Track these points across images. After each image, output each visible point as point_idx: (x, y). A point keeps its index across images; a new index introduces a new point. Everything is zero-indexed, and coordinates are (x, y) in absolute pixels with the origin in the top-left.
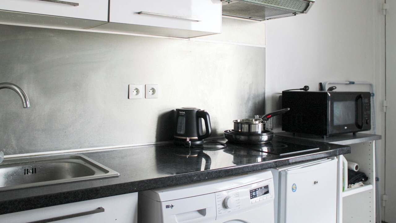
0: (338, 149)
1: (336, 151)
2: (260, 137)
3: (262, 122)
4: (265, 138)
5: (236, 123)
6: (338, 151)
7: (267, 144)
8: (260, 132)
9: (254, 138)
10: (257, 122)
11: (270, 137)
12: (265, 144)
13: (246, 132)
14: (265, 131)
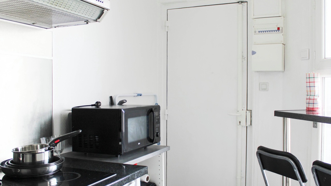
0: (136, 172)
1: (134, 175)
2: (47, 168)
3: (49, 149)
4: (53, 168)
5: (17, 153)
6: (136, 175)
7: (57, 174)
8: (46, 162)
9: (40, 170)
10: (43, 150)
11: (59, 166)
12: (53, 174)
13: (30, 164)
14: (53, 159)
